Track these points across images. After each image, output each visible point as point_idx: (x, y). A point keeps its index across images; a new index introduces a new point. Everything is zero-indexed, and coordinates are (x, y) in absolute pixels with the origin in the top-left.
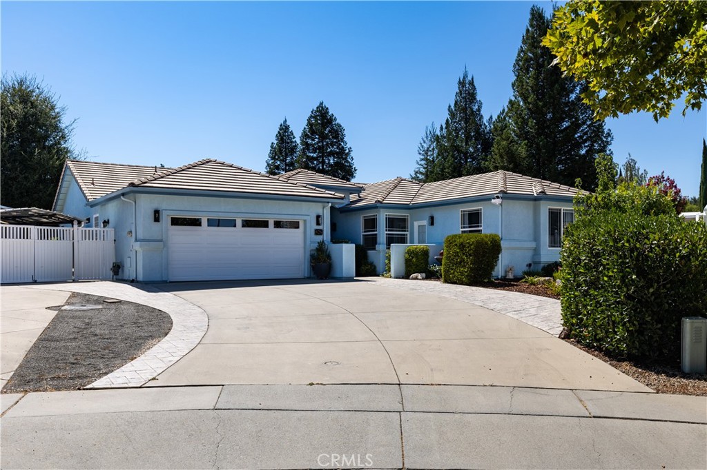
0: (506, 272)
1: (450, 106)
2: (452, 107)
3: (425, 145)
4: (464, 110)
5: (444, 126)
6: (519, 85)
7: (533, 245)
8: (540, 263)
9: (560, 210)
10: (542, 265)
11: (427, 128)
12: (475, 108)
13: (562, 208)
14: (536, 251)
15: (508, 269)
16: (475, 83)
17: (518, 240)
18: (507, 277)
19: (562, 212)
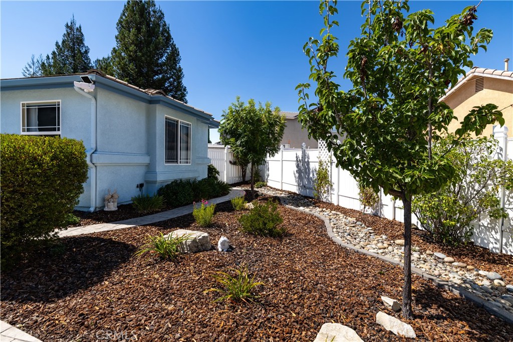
0: (104, 200)
1: (57, 43)
2: (60, 43)
3: (31, 70)
4: (72, 49)
5: (51, 56)
6: (121, 38)
7: (146, 160)
8: (155, 182)
9: (177, 122)
10: (158, 186)
11: (33, 56)
12: (83, 50)
13: (180, 120)
14: (150, 168)
15: (107, 197)
16: (82, 31)
17: (123, 154)
18: (106, 209)
19: (179, 124)
